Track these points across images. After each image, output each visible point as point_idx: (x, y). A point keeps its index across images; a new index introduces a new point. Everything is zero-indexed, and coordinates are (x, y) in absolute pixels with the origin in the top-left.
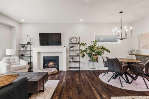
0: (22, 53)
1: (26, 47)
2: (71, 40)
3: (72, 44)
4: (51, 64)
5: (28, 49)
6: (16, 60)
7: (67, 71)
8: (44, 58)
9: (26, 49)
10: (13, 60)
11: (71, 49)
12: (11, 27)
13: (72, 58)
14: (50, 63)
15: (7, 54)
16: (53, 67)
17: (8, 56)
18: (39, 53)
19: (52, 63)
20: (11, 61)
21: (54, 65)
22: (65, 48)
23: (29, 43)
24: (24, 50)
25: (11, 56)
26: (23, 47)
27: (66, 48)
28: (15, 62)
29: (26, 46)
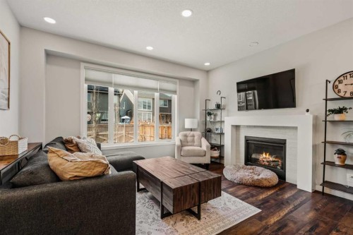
0: (209, 126)
1: (215, 115)
4: (265, 157)
5: (218, 119)
6: (196, 138)
8: (248, 140)
9: (215, 119)
13: (341, 152)
14: (264, 155)
16: (268, 167)
18: (237, 127)
19: (267, 156)
21: (273, 161)
22: (307, 114)
23: (218, 107)
24: (212, 120)
25: (191, 130)
26: (210, 114)
27: (311, 117)
28: (193, 141)
29: (215, 112)
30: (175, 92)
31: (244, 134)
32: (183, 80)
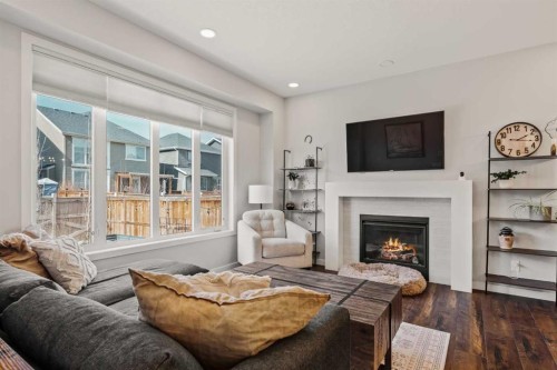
0: (290, 199)
1: (302, 179)
2: (499, 142)
3: (507, 158)
4: (394, 246)
5: (309, 186)
6: (275, 221)
7: (474, 291)
8: (364, 220)
9: (301, 184)
10: (269, 222)
11: (503, 184)
12: (260, 115)
13: (508, 232)
14: (391, 243)
15: (252, 201)
16: (399, 262)
17: (253, 207)
18: (345, 200)
19: (396, 244)
20: (264, 224)
21: (403, 253)
22: (461, 178)
23: (311, 163)
24: (296, 188)
25: (261, 206)
26: (293, 177)
27: (470, 183)
28: (272, 228)
29: (300, 174)
30: (229, 132)
31: (358, 210)
32: (244, 110)
